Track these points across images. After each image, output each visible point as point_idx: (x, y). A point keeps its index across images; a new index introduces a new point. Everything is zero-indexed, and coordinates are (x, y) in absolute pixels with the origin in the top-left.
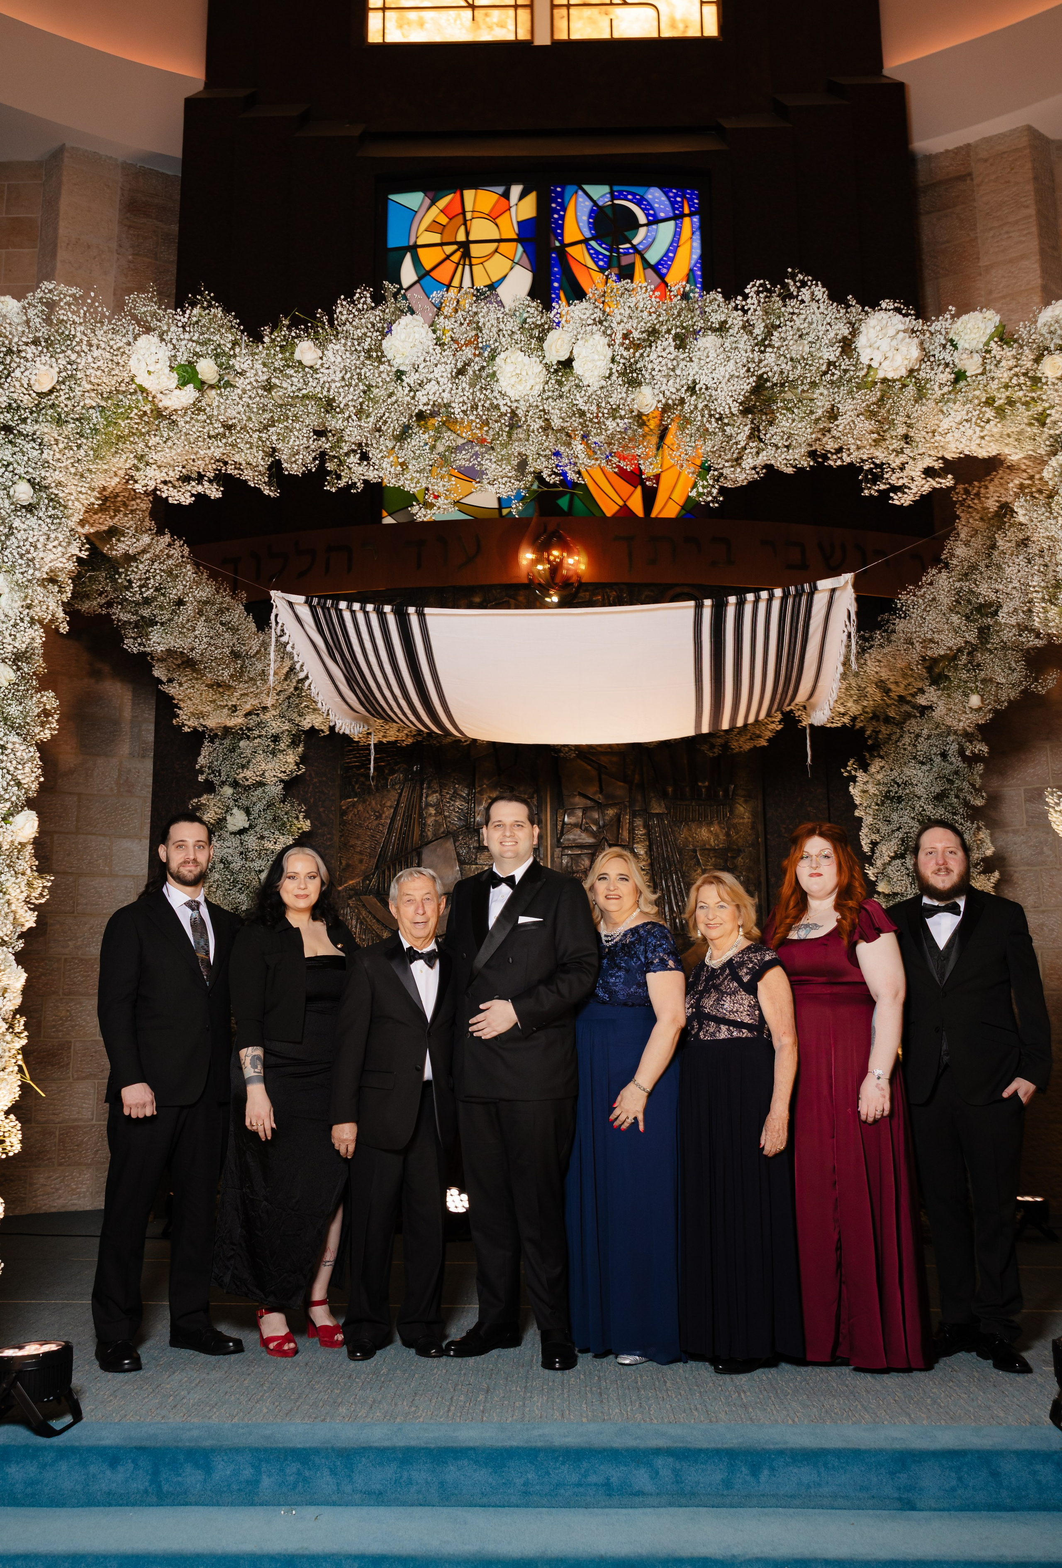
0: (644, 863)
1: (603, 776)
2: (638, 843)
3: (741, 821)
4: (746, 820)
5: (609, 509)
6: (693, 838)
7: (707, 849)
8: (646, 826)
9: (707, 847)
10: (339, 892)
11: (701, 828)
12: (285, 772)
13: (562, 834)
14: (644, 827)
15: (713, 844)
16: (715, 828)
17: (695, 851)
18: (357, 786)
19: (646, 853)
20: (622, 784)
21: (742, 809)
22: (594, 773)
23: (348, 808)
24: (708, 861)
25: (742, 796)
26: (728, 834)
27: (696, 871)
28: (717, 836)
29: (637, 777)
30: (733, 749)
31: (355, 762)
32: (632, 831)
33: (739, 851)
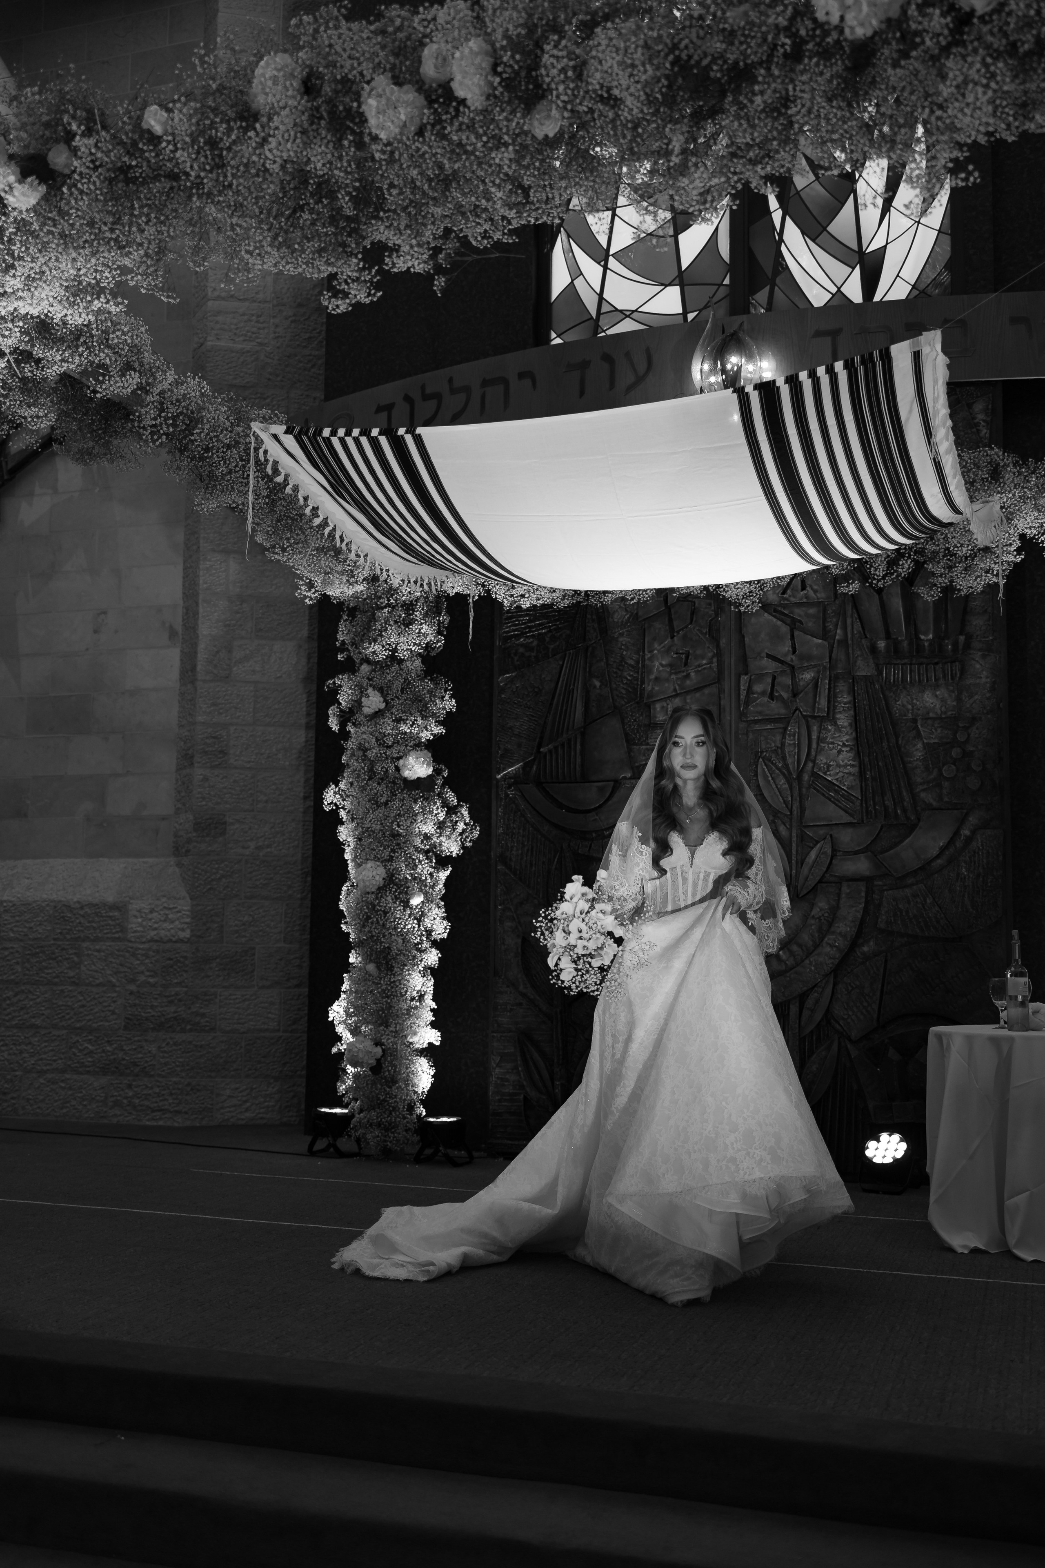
0: (847, 737)
1: (796, 633)
2: (840, 712)
3: (978, 681)
4: (984, 680)
5: (818, 298)
6: (913, 705)
7: (931, 718)
8: (852, 692)
9: (931, 715)
10: (498, 781)
11: (923, 692)
12: (419, 645)
13: (747, 703)
14: (849, 693)
15: (939, 712)
16: (941, 692)
17: (915, 721)
18: (516, 658)
19: (850, 725)
20: (820, 641)
21: (978, 666)
22: (785, 629)
23: (506, 685)
24: (932, 733)
25: (980, 650)
26: (959, 699)
27: (915, 745)
28: (943, 700)
29: (839, 631)
30: (959, 590)
31: (515, 630)
32: (832, 699)
33: (974, 720)
